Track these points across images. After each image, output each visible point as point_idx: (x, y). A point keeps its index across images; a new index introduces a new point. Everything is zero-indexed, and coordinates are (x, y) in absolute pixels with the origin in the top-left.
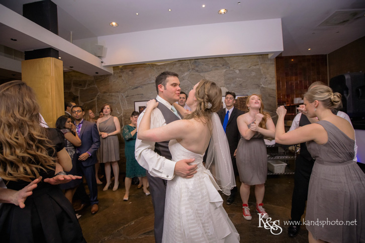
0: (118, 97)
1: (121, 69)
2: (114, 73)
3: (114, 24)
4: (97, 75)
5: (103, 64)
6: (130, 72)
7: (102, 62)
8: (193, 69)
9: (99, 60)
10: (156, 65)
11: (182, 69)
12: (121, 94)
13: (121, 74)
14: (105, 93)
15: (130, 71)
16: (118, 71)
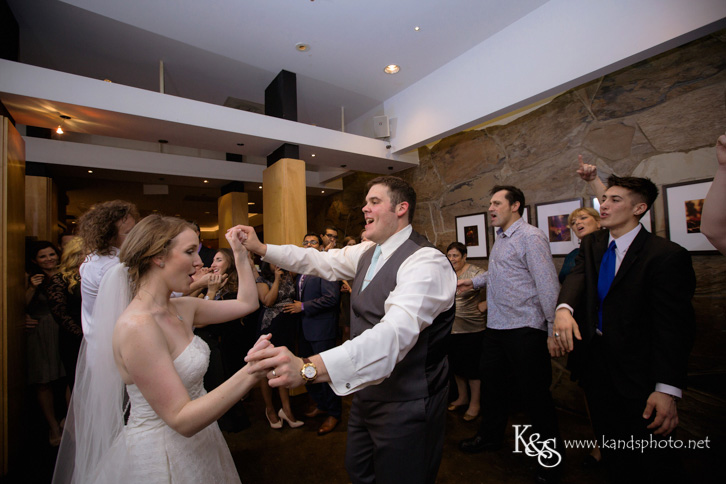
0: (428, 209)
1: (432, 152)
2: (421, 162)
3: (392, 68)
5: (392, 151)
6: (447, 156)
7: (389, 147)
8: (597, 113)
9: (385, 144)
10: (496, 127)
11: (562, 120)
12: (433, 202)
13: (432, 161)
15: (448, 152)
16: (427, 158)
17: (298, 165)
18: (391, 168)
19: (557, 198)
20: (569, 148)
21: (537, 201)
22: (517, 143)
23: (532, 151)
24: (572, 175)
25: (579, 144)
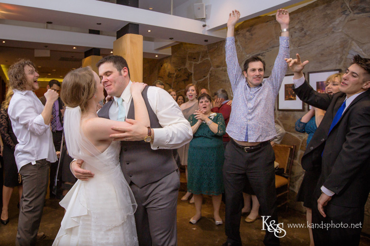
1: (237, 30)
4: (206, 43)
5: (207, 28)
6: (248, 33)
7: (204, 26)
8: (353, 8)
9: (201, 23)
11: (329, 12)
14: (218, 67)
15: (248, 31)
17: (138, 38)
18: (206, 41)
19: (323, 69)
20: (333, 32)
21: (310, 70)
22: (297, 27)
23: (308, 33)
24: (334, 52)
25: (340, 30)
